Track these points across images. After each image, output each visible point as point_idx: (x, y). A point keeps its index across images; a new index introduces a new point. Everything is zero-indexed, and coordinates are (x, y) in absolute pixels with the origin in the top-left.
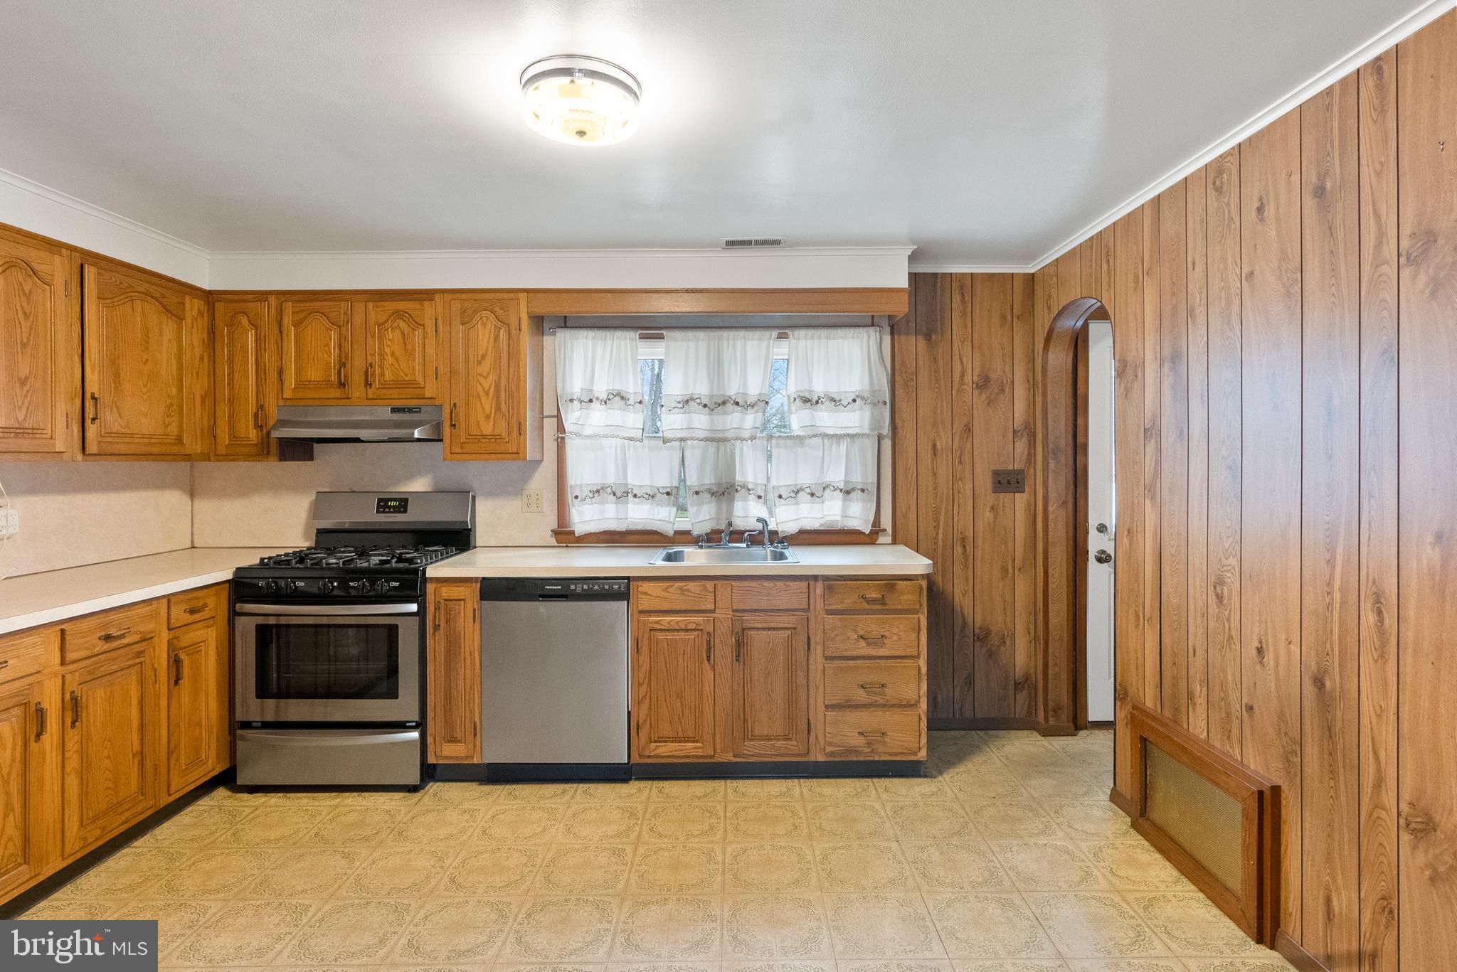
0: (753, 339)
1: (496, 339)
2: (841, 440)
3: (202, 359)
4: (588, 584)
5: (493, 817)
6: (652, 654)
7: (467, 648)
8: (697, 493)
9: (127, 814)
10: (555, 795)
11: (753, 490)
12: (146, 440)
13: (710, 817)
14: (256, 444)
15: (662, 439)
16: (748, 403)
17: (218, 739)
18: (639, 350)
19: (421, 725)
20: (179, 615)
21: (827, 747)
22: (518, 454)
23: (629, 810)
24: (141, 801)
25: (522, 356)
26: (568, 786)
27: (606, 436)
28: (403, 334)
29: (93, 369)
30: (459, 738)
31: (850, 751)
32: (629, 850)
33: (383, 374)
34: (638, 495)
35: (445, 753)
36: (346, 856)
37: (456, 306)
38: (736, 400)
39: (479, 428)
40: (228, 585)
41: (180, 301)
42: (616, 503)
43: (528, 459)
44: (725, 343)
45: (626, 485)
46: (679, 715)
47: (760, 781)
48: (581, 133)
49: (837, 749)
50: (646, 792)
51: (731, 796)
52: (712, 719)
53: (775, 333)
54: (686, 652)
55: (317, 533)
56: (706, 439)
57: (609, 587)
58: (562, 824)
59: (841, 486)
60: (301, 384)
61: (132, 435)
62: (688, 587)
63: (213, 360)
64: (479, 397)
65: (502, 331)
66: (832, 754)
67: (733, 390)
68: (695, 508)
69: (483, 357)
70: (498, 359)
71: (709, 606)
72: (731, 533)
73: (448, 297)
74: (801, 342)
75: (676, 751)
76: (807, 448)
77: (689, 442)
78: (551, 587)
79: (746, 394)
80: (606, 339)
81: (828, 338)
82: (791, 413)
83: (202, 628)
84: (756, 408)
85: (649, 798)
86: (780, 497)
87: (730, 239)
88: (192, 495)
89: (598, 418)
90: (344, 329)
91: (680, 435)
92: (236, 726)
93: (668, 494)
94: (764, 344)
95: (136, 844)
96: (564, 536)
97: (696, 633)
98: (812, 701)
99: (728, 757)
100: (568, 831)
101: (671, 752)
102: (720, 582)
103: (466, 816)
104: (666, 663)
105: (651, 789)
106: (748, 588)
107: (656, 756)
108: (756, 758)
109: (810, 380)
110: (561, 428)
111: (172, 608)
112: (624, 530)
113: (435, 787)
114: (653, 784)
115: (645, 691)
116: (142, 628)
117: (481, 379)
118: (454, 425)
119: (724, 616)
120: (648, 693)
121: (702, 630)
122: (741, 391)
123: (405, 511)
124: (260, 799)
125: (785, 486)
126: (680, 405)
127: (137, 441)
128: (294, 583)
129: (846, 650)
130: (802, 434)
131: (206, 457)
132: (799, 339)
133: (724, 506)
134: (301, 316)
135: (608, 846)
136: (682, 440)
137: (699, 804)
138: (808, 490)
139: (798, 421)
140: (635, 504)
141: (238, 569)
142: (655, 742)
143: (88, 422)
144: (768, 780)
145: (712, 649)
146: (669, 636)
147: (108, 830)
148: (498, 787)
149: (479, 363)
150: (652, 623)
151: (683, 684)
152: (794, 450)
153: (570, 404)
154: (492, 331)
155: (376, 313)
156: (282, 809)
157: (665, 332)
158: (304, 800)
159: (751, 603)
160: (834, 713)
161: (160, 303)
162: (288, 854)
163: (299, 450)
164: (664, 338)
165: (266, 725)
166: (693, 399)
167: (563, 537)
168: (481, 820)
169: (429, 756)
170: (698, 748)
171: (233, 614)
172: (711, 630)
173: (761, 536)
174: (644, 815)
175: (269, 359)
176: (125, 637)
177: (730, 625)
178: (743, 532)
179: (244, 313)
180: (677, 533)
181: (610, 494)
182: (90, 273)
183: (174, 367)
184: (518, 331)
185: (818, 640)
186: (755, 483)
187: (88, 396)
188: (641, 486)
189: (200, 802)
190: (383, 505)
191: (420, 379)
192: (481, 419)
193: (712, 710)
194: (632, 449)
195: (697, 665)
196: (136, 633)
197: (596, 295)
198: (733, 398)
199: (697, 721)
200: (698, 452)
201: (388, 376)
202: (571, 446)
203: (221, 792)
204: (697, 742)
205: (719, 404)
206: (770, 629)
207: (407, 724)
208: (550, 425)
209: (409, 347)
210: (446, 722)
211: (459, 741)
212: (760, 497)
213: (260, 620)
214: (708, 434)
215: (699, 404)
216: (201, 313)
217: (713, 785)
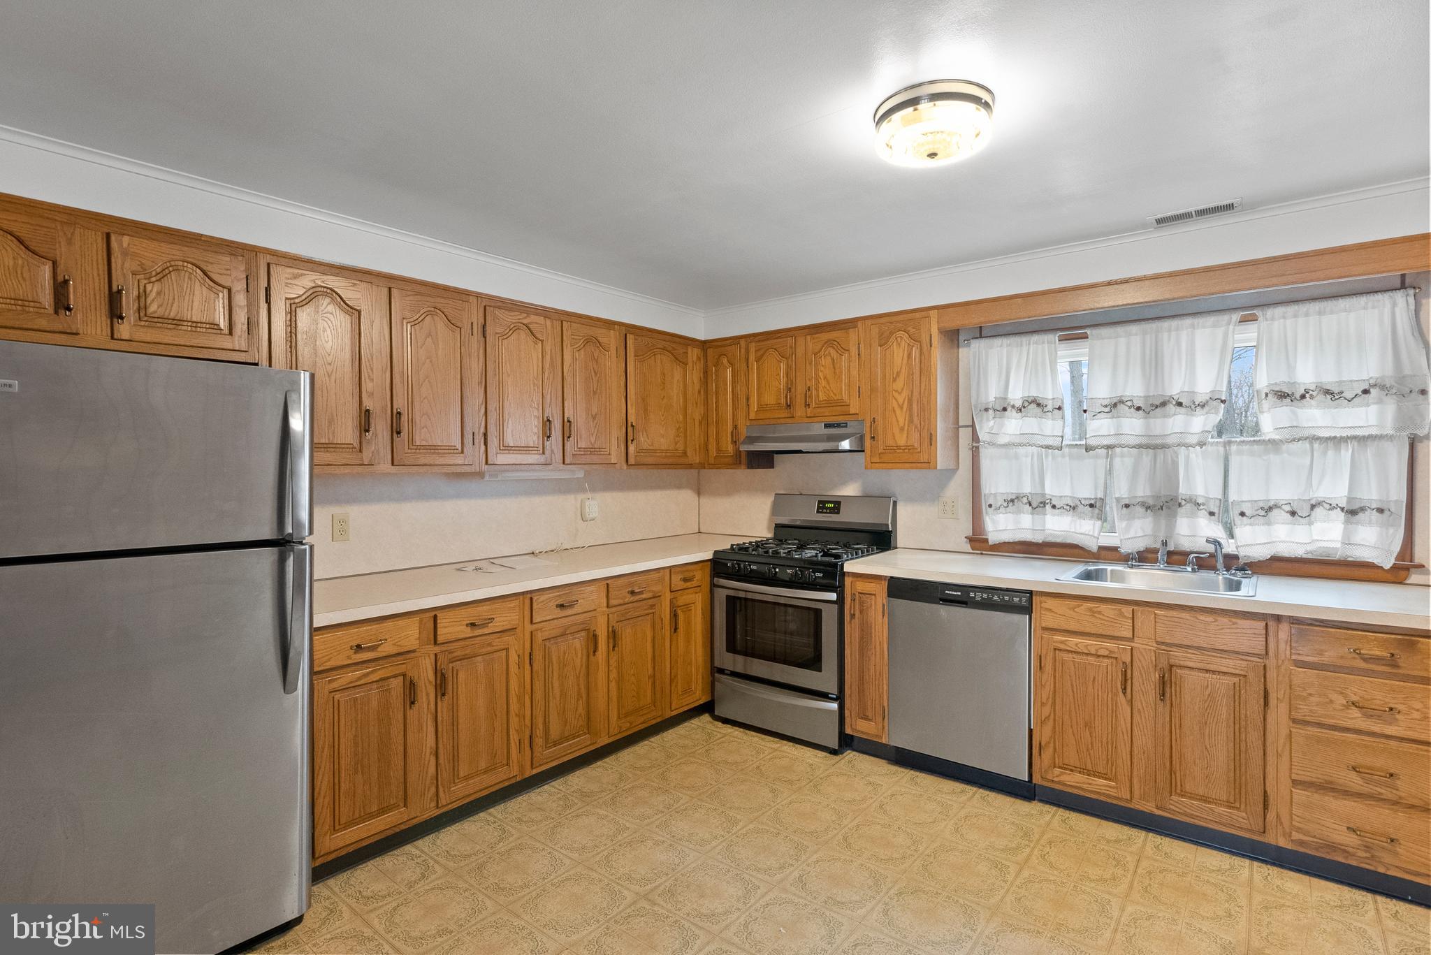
0: (1204, 327)
1: (909, 356)
2: (1343, 445)
3: (699, 392)
4: (988, 594)
5: (893, 795)
6: (1057, 675)
7: (877, 638)
8: (1127, 506)
9: (645, 717)
10: (953, 792)
11: (1204, 504)
12: (664, 454)
13: (1116, 866)
14: (732, 456)
15: (1084, 447)
16: (1197, 403)
17: (703, 678)
18: (1058, 352)
19: (840, 698)
20: (677, 582)
21: (1294, 833)
22: (929, 464)
23: (1024, 829)
24: (653, 711)
25: (933, 370)
26: (968, 787)
27: (1020, 445)
28: (833, 360)
29: (632, 405)
30: (870, 718)
31: (1333, 847)
32: (1013, 869)
33: (818, 396)
34: (1057, 506)
35: (859, 728)
36: (773, 791)
37: (875, 331)
38: (1179, 401)
39: (894, 439)
40: (709, 563)
41: (685, 351)
42: (1032, 514)
43: (938, 468)
44: (1165, 335)
45: (1043, 495)
46: (1088, 745)
47: (1196, 847)
48: (932, 155)
49: (1311, 839)
50: (1047, 818)
51: (1149, 850)
52: (1129, 759)
53: (1236, 316)
54: (1096, 680)
55: (776, 527)
56: (1139, 446)
57: (1009, 599)
58: (953, 821)
59: (1343, 504)
60: (761, 408)
61: (655, 451)
62: (1099, 609)
63: (706, 392)
64: (894, 411)
65: (914, 349)
66: (1302, 843)
67: (1175, 388)
68: (1124, 524)
69: (898, 374)
70: (911, 374)
71: (1125, 633)
72: (1170, 553)
73: (869, 322)
74: (1276, 323)
75: (1084, 783)
76: (1285, 455)
77: (1118, 450)
78: (951, 592)
79: (1194, 392)
80: (1021, 345)
81: (1320, 313)
82: (1262, 412)
83: (692, 594)
84: (1207, 408)
85: (1048, 824)
86: (1242, 514)
87: (1159, 216)
88: (699, 494)
89: (1013, 425)
90: (790, 361)
91: (1106, 442)
92: (716, 671)
93: (1091, 506)
94: (1220, 332)
95: (652, 739)
96: (979, 543)
97: (1110, 660)
98: (1271, 770)
99: (1149, 807)
100: (957, 830)
101: (1077, 783)
102: (1141, 608)
103: (870, 788)
104: (1072, 685)
105: (1054, 816)
106: (1176, 620)
107: (1059, 783)
108: (1186, 818)
109: (1291, 368)
110: (975, 437)
111: (673, 576)
112: (1041, 541)
113: (851, 755)
114: (1056, 812)
115: (1049, 711)
116: (654, 589)
117: (896, 394)
118: (873, 437)
119: (1144, 647)
120: (1052, 714)
121: (1116, 658)
122: (1186, 389)
123: (838, 513)
124: (728, 729)
125: (1249, 501)
126: (1107, 409)
127: (658, 454)
128: (750, 566)
129: (1326, 716)
130: (1277, 437)
131: (702, 466)
132: (1273, 319)
133: (1163, 522)
134: (762, 352)
135: (991, 857)
136: (1108, 447)
137: (1106, 848)
138: (1288, 508)
139: (1271, 420)
140: (1054, 515)
141: (716, 552)
142: (1060, 767)
143: (629, 442)
144: (1207, 849)
145: (1129, 682)
146: (1077, 658)
147: (634, 724)
148: (903, 770)
149: (895, 380)
150: (1057, 642)
151: (1092, 713)
152: (1265, 458)
153: (985, 414)
154: (906, 350)
155: (811, 343)
156: (740, 740)
157: (1088, 331)
158: (755, 738)
159: (1180, 637)
160: (1306, 793)
161: (672, 354)
162: (735, 777)
163: (763, 460)
164: (1088, 338)
165: (734, 674)
166: (1122, 402)
167: (977, 545)
168: (881, 795)
169: (846, 727)
170: (1110, 787)
171: (713, 586)
172: (1128, 660)
173: (1213, 559)
174: (1039, 840)
175: (740, 389)
176: (643, 594)
177: (1154, 659)
178: (1187, 554)
179: (725, 355)
180: (1101, 548)
181: (1026, 504)
182: (630, 338)
183: (681, 400)
184: (929, 346)
185: (1281, 696)
186: (1205, 497)
187: (629, 424)
188: (1061, 497)
189: (693, 721)
190: (822, 507)
191: (845, 397)
192: (896, 431)
193: (1128, 749)
194: (1050, 458)
195: (1110, 696)
196: (650, 591)
197: (1005, 302)
198: (1176, 397)
199: (1109, 757)
200: (1129, 462)
201: (822, 397)
202: (986, 455)
203: (706, 718)
204: (1110, 780)
205: (1157, 405)
206: (1207, 671)
207: (830, 695)
208: (965, 435)
209: (837, 372)
210: (859, 701)
211: (870, 720)
212: (1212, 514)
213: (731, 593)
214: (1144, 441)
215: (1130, 407)
216: (699, 359)
217: (1130, 832)
